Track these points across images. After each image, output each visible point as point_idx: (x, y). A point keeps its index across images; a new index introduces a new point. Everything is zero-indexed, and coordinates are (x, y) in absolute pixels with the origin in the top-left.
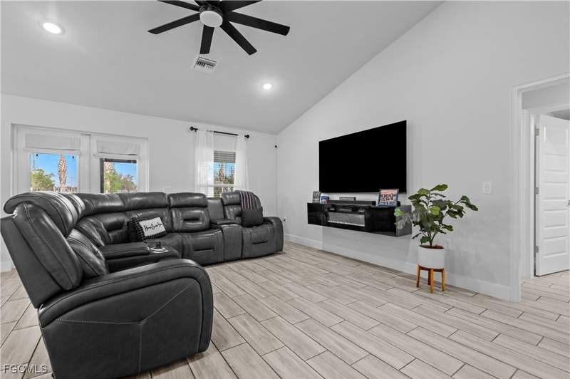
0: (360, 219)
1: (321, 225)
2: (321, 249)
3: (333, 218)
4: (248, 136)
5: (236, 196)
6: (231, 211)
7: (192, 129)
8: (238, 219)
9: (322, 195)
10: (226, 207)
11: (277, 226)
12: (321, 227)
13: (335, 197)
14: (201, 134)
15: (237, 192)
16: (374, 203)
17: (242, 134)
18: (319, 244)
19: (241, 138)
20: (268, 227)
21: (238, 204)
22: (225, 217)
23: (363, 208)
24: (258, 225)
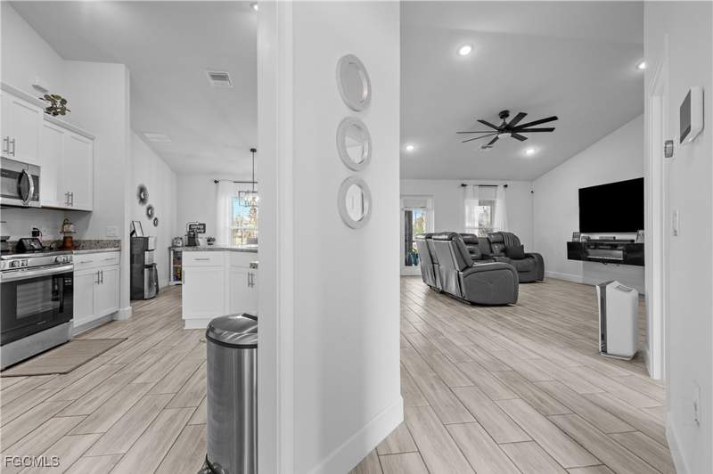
0: (619, 254)
1: (580, 259)
2: (581, 282)
3: (592, 253)
4: (506, 186)
5: (500, 237)
6: (496, 247)
7: (463, 185)
8: (503, 254)
9: (582, 235)
10: (492, 245)
11: (538, 261)
12: (581, 262)
13: (596, 237)
14: (469, 189)
15: (500, 233)
16: (633, 241)
17: (501, 184)
18: (579, 278)
19: (501, 188)
20: (531, 261)
21: (503, 242)
22: (492, 252)
23: (621, 245)
24: (521, 259)
